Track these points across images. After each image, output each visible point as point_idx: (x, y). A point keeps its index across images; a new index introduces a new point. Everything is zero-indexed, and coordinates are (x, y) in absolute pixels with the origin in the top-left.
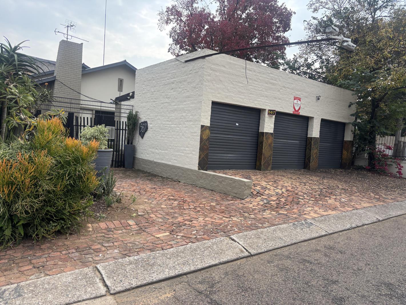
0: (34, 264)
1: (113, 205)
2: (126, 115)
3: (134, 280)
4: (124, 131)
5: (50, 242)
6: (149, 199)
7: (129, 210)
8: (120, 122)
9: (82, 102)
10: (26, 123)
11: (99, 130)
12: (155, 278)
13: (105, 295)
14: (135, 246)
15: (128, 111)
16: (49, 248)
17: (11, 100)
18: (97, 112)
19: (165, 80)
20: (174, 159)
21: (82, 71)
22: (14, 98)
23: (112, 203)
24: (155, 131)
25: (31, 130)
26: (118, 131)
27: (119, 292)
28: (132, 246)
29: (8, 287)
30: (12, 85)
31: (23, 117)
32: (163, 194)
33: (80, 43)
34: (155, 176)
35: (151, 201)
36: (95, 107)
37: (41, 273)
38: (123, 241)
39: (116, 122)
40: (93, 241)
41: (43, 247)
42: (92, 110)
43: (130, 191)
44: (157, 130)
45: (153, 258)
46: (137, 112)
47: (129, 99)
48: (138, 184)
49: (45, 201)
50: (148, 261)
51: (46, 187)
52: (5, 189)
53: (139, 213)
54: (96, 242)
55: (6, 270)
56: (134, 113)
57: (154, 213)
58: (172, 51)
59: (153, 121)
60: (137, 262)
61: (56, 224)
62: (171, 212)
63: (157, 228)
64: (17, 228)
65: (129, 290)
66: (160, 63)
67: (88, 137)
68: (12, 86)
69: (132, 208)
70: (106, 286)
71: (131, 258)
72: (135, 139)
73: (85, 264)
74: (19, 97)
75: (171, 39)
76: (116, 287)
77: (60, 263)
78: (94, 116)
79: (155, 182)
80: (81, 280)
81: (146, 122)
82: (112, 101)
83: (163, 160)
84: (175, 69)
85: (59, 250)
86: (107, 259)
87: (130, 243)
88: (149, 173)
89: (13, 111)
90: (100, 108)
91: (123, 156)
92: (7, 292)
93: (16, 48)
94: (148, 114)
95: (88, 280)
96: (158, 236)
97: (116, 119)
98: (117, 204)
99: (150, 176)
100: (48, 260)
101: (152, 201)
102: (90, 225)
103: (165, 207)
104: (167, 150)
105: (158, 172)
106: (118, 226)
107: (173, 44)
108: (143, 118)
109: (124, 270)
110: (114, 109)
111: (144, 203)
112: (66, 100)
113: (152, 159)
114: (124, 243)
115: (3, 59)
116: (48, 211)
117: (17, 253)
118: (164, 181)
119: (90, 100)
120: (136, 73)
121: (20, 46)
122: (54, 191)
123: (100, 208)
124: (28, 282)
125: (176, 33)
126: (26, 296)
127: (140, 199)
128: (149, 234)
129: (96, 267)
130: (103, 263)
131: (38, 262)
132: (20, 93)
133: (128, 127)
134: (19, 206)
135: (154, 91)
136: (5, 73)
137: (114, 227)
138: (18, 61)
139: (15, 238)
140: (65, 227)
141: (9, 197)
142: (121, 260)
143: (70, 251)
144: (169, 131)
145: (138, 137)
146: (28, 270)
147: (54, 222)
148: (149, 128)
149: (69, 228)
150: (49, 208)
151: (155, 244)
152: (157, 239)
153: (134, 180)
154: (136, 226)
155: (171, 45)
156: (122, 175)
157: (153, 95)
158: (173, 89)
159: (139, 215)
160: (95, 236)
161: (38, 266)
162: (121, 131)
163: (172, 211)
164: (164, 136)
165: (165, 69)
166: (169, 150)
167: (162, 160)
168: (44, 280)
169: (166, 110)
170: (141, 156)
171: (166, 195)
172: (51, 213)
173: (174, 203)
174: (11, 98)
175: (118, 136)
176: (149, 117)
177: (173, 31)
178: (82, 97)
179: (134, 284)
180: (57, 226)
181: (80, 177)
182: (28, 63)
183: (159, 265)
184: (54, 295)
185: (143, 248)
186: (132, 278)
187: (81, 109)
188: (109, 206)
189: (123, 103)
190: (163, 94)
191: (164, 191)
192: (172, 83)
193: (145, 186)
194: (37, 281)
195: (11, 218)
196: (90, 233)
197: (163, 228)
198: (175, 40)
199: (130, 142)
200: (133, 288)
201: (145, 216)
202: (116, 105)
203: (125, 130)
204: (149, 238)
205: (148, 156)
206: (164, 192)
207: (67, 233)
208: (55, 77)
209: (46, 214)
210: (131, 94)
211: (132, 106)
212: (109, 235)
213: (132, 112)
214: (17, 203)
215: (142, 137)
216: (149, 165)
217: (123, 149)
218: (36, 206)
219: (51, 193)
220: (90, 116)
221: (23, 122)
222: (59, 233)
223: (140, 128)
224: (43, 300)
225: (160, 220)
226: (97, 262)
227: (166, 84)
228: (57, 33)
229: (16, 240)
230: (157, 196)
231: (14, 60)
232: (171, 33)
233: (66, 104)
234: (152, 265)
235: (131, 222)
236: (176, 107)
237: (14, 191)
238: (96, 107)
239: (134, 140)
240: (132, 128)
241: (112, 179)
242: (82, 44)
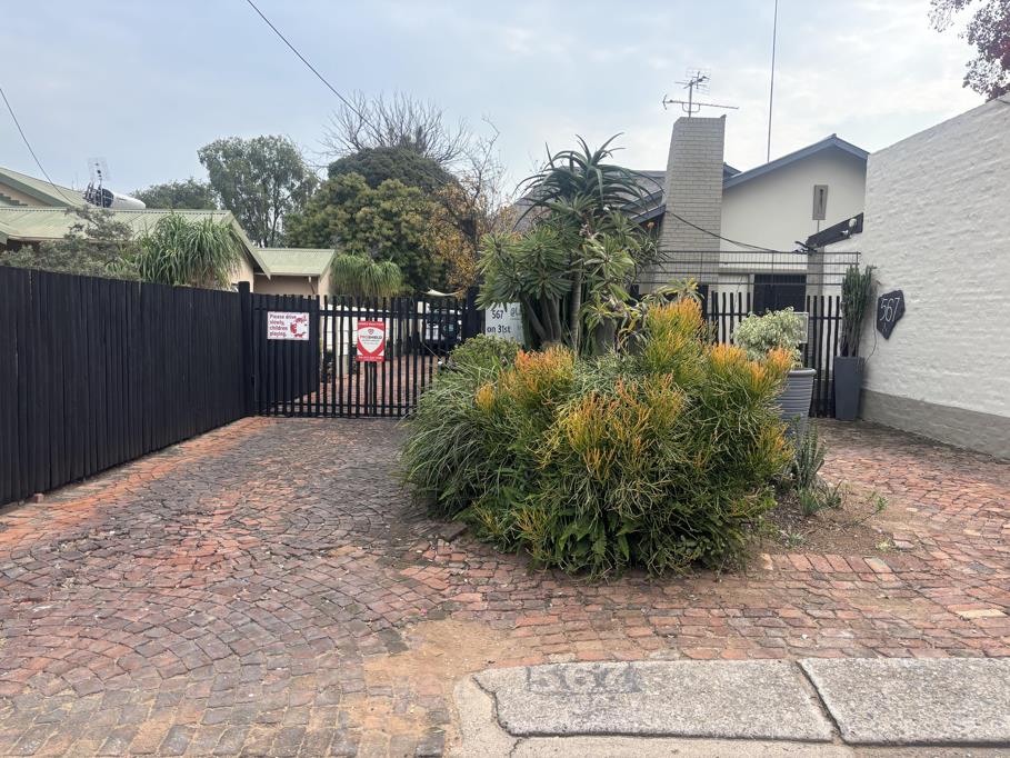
0: (655, 626)
1: (819, 513)
2: (839, 279)
3: (906, 721)
4: (833, 321)
5: (681, 582)
6: (920, 508)
7: (866, 530)
8: (823, 297)
9: (722, 257)
10: (621, 315)
11: (779, 323)
12: (972, 732)
13: (830, 742)
14: (899, 630)
15: (843, 269)
16: (682, 596)
17: (590, 268)
18: (761, 278)
19: (963, 168)
20: (996, 398)
21: (724, 182)
22: (596, 265)
23: (817, 509)
24: (928, 316)
25: (629, 329)
26: (818, 321)
27: (868, 744)
28: (889, 629)
29: (611, 665)
30: (593, 237)
31: (613, 303)
32: (965, 497)
33: (719, 117)
34: (931, 443)
35: (928, 514)
36: (753, 266)
37: (672, 648)
38: (860, 611)
39: (812, 300)
40: (779, 597)
41: (668, 590)
42: (746, 274)
43: (860, 480)
44: (934, 313)
45: (960, 674)
46: (870, 269)
47: (847, 237)
48: (882, 463)
49: (670, 486)
50: (944, 679)
51: (672, 457)
52: (594, 457)
53: (897, 543)
54: (787, 602)
55: (602, 628)
56: (862, 271)
57: (945, 549)
58: (974, 82)
59: (921, 288)
60: (910, 676)
61: (693, 544)
62: (999, 552)
63: (958, 591)
64: (617, 542)
65: (893, 744)
66: (945, 123)
67: (753, 341)
68: (592, 239)
69: (874, 527)
70: (829, 717)
71: (894, 662)
72: (864, 341)
73: (768, 650)
74: (606, 261)
75: (975, 46)
76: (859, 729)
77: (709, 634)
78: (752, 287)
79: (931, 460)
80: (765, 686)
81: (899, 294)
82: (798, 247)
83: (956, 399)
84: (997, 131)
85: (702, 604)
86: (822, 649)
87: (880, 619)
88: (910, 434)
89: (596, 293)
90: (770, 266)
91: (830, 387)
92: (610, 676)
93: (598, 156)
94: (905, 271)
95: (781, 690)
96: (966, 614)
97: (810, 292)
98: (830, 513)
99: (913, 443)
100: (684, 623)
101: (933, 514)
102: (767, 557)
103: (978, 534)
104: (971, 370)
105: (938, 432)
106: (841, 570)
107: (981, 59)
108: (887, 283)
109: (874, 690)
110: (804, 267)
111: (908, 516)
112: (688, 257)
113: (918, 397)
114: (864, 617)
115: (574, 183)
116: (676, 511)
117: (618, 594)
118: (961, 459)
119: (741, 249)
120: (868, 164)
121: (607, 149)
122: (688, 468)
123: (786, 517)
124: (649, 664)
125: (989, 26)
126: (648, 692)
127: (894, 503)
128: (936, 604)
129: (799, 665)
130: (814, 657)
131: (663, 622)
132: (609, 251)
133: (846, 311)
134: (620, 493)
135: (926, 205)
136: (579, 213)
137: (831, 570)
138: (604, 183)
139: (613, 562)
140: (712, 553)
141: (601, 473)
142: (863, 660)
143: (728, 611)
144: (976, 315)
145: (872, 336)
146: (645, 636)
147: (688, 537)
148: (907, 307)
149: (718, 556)
150: (678, 505)
151: (959, 635)
152: (963, 624)
153: (867, 451)
154: (892, 578)
155: (973, 65)
156: (830, 438)
157: (921, 217)
158: (989, 189)
159: (898, 549)
160: (781, 584)
161: (664, 633)
162: (826, 321)
163: (1001, 549)
164: (957, 329)
165: (963, 136)
166: (977, 369)
167: (953, 398)
168: (682, 666)
169: (966, 253)
170: (884, 388)
171: (974, 501)
172: (683, 516)
173: (1005, 526)
174: (592, 264)
175: (816, 334)
176: (910, 280)
177: (979, 22)
178: (724, 246)
179: (907, 734)
180: (695, 547)
181: (746, 438)
182: (623, 184)
183: (982, 698)
184: (707, 707)
185: (923, 640)
186: (901, 717)
187: (723, 274)
188: (809, 514)
189: (828, 248)
190: (956, 209)
191: (967, 487)
192: (986, 172)
193: (903, 471)
194: (668, 666)
195: (605, 519)
196: (770, 577)
197: (979, 593)
198: (988, 47)
199: (851, 350)
200: (907, 744)
201: (917, 553)
202: (810, 255)
203: (837, 318)
204: (937, 617)
205: (904, 386)
206: (966, 490)
207: (716, 568)
208: (664, 206)
209: (673, 519)
210: (851, 224)
211: (857, 253)
212: (819, 588)
213: (857, 269)
214: (615, 487)
215: (887, 336)
216: (908, 414)
217: (831, 368)
218: (653, 498)
219: (682, 472)
220: (743, 289)
221: (616, 314)
222: (699, 565)
223: (880, 312)
224: (684, 714)
225: (967, 571)
226: (798, 651)
227: (967, 180)
228: (667, 105)
229: (614, 567)
230: (945, 501)
231: (596, 183)
232: (973, 31)
233: (687, 266)
234: (961, 694)
235: (878, 564)
236: (1000, 240)
237: (610, 463)
238: (757, 266)
239: (861, 346)
240: (857, 314)
241: (814, 445)
242: (724, 117)
